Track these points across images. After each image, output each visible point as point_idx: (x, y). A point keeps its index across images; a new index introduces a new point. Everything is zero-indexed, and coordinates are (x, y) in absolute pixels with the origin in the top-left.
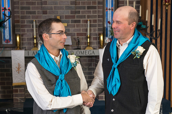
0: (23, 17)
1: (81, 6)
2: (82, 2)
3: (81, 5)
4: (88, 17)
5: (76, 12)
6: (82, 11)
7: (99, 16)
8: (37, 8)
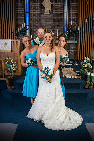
0: (33, 29)
1: (55, 25)
2: (55, 23)
4: (58, 29)
5: (53, 27)
6: (55, 27)
7: (62, 28)
8: (39, 25)
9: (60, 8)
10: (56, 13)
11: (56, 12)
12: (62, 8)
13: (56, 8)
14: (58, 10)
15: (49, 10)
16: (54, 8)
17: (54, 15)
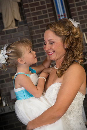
1: (40, 53)
2: (40, 49)
3: (40, 51)
6: (42, 58)
9: (44, 7)
10: (35, 23)
11: (35, 18)
12: (48, 6)
13: (33, 10)
14: (37, 13)
15: (16, 20)
16: (28, 10)
17: (31, 29)
